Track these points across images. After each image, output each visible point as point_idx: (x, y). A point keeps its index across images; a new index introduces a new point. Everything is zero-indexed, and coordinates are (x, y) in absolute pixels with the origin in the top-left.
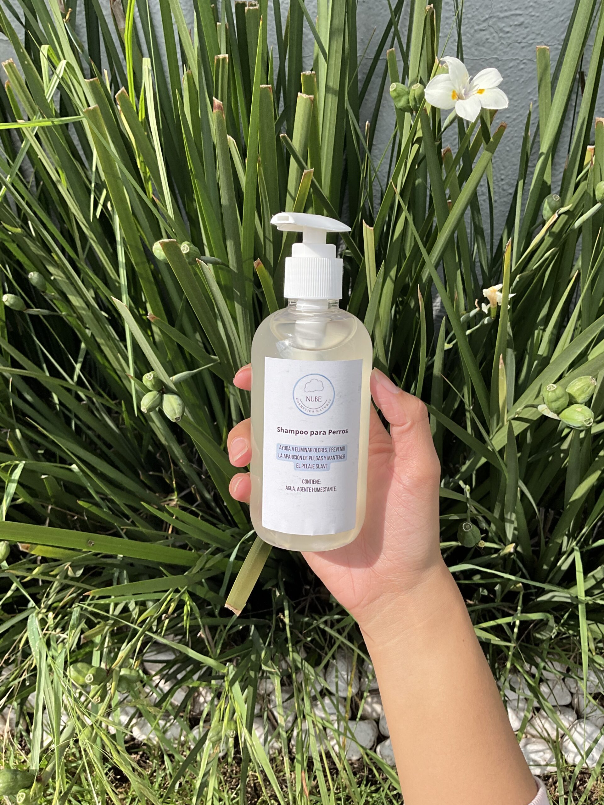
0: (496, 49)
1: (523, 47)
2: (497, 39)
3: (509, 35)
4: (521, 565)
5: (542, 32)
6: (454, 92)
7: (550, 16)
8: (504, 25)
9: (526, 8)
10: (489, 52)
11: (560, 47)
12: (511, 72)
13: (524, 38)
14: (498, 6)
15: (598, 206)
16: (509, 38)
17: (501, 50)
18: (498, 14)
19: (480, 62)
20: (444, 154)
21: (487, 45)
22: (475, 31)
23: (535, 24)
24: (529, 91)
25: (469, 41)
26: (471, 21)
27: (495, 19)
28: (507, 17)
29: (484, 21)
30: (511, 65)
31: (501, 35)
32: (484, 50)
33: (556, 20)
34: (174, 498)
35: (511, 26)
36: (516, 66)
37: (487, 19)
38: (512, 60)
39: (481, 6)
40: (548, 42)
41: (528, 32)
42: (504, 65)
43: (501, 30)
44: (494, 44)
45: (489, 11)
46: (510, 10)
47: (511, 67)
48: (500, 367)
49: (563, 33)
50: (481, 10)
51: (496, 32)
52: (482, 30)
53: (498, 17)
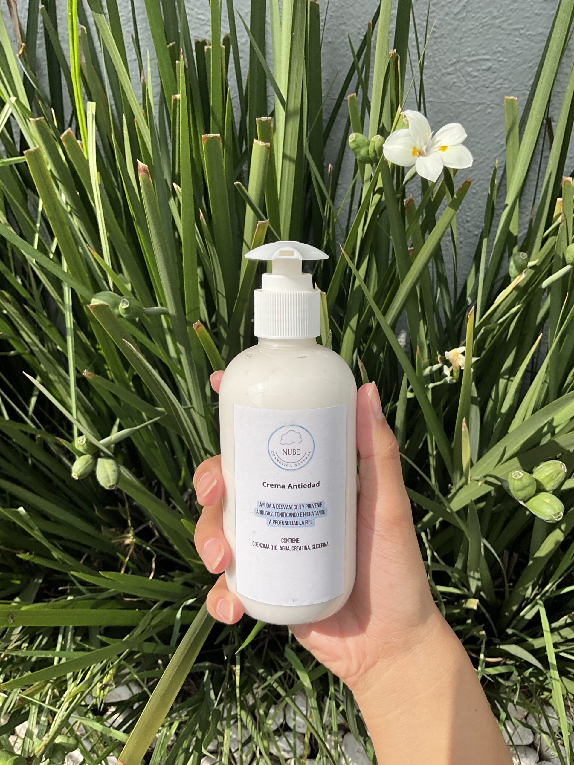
0: (463, 92)
1: (491, 92)
2: (465, 83)
3: (476, 79)
5: (510, 77)
6: (414, 148)
7: (518, 62)
8: (471, 69)
9: (494, 53)
10: (457, 96)
11: (528, 92)
13: (492, 83)
14: (466, 50)
15: (568, 268)
16: (476, 82)
17: (468, 94)
18: (465, 58)
19: (448, 105)
20: (407, 205)
21: (454, 89)
22: (443, 74)
23: (502, 69)
24: (496, 135)
25: (436, 85)
26: (438, 64)
27: (462, 64)
28: (474, 62)
29: (451, 65)
30: (479, 108)
31: (468, 79)
32: (452, 93)
33: (525, 66)
35: (479, 70)
36: (484, 111)
37: (454, 63)
38: (479, 104)
39: (448, 50)
40: (516, 87)
41: (496, 77)
42: (471, 109)
43: (469, 74)
44: (460, 87)
45: (457, 55)
46: (478, 55)
47: (478, 111)
48: (463, 429)
49: (531, 79)
50: (448, 54)
51: (464, 76)
52: (449, 74)
53: (465, 61)
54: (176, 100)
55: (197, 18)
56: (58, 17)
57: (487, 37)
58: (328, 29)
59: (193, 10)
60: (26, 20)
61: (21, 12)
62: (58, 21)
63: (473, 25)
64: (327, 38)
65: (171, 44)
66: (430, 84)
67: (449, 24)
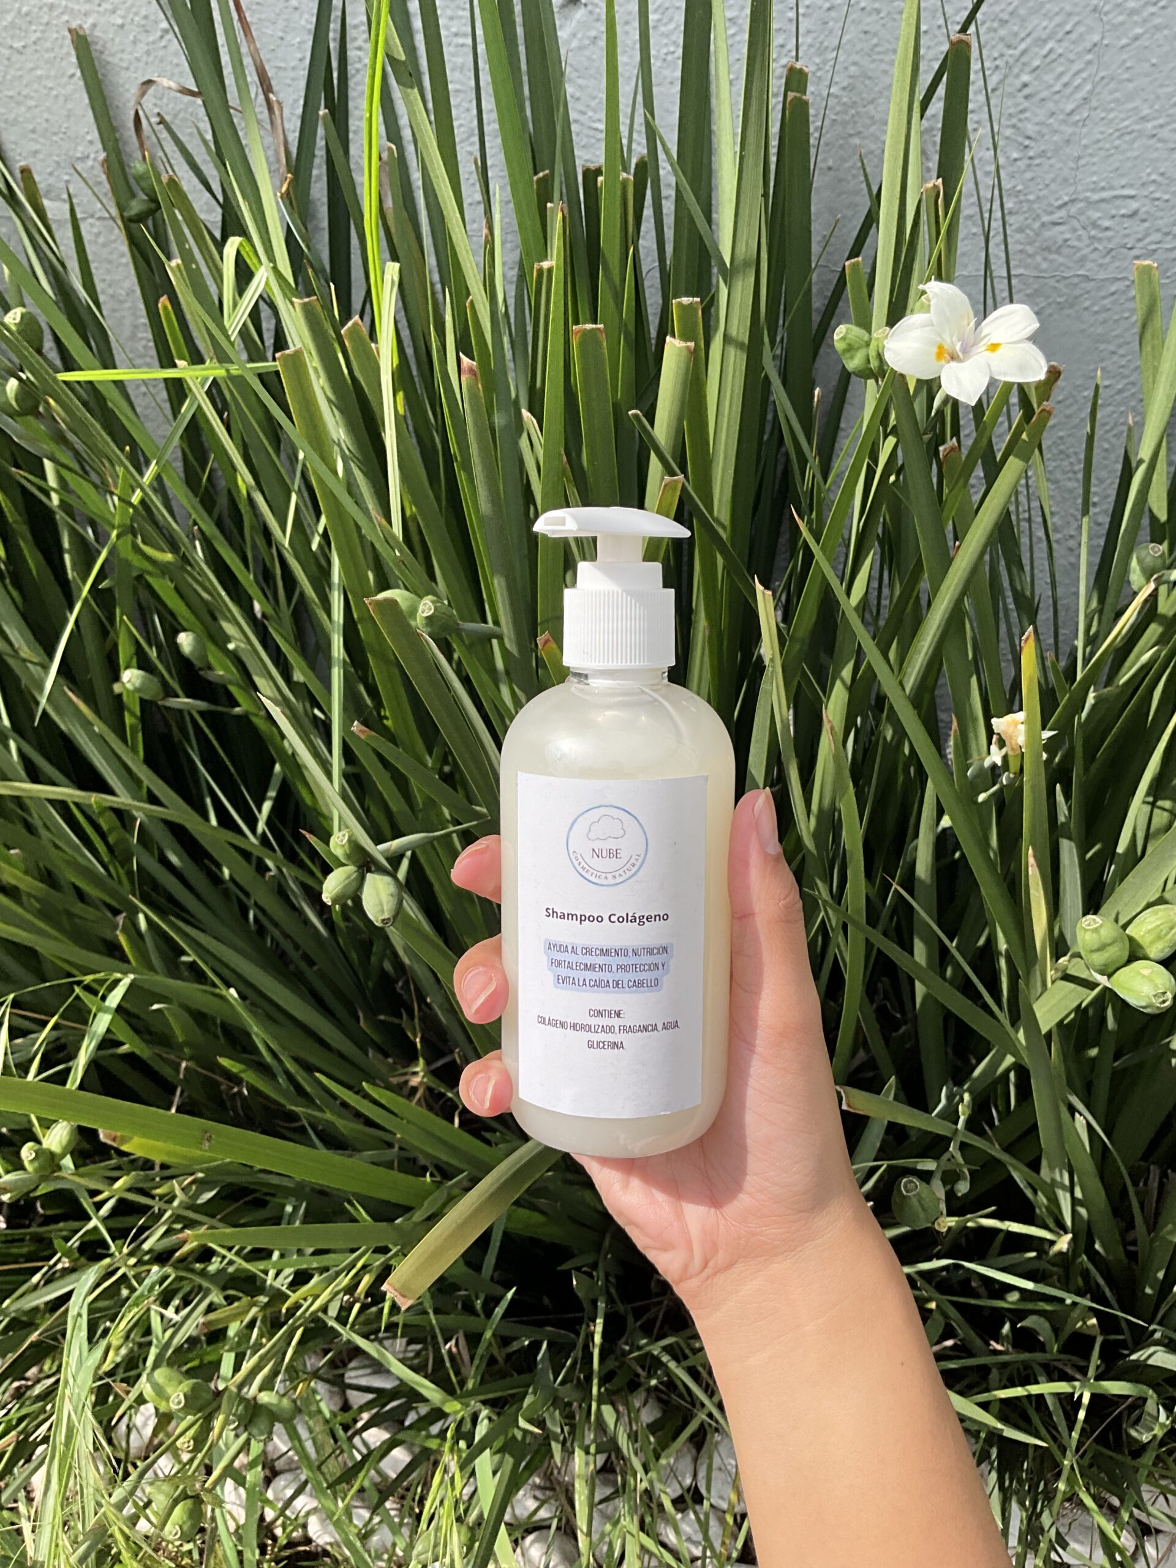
0: (1083, 259)
1: (1137, 257)
2: (1087, 242)
3: (1109, 233)
4: (1101, 1281)
6: (940, 347)
8: (1098, 215)
9: (1144, 185)
10: (1071, 264)
12: (1114, 303)
13: (1139, 240)
14: (1088, 180)
16: (1109, 239)
17: (1093, 261)
18: (1088, 194)
19: (1052, 282)
20: (945, 456)
21: (1066, 251)
22: (1043, 225)
23: (1161, 214)
25: (1030, 244)
26: (1035, 206)
27: (1081, 205)
28: (1103, 200)
29: (1060, 207)
30: (1113, 289)
31: (1093, 233)
32: (1061, 260)
34: (417, 1069)
35: (1113, 217)
36: (1124, 292)
37: (1065, 204)
38: (1115, 280)
39: (1053, 180)
41: (1148, 229)
42: (1099, 289)
43: (1094, 225)
44: (1079, 249)
45: (1071, 189)
46: (1112, 188)
47: (1113, 294)
50: (1053, 186)
51: (1084, 228)
52: (1055, 224)
53: (1086, 199)
54: (540, 271)
55: (590, 128)
56: (352, 128)
57: (1129, 154)
58: (827, 144)
59: (583, 113)
60: (297, 134)
61: (290, 120)
62: (351, 135)
63: (1102, 133)
64: (825, 160)
65: (541, 175)
66: (1018, 242)
67: (1056, 131)
